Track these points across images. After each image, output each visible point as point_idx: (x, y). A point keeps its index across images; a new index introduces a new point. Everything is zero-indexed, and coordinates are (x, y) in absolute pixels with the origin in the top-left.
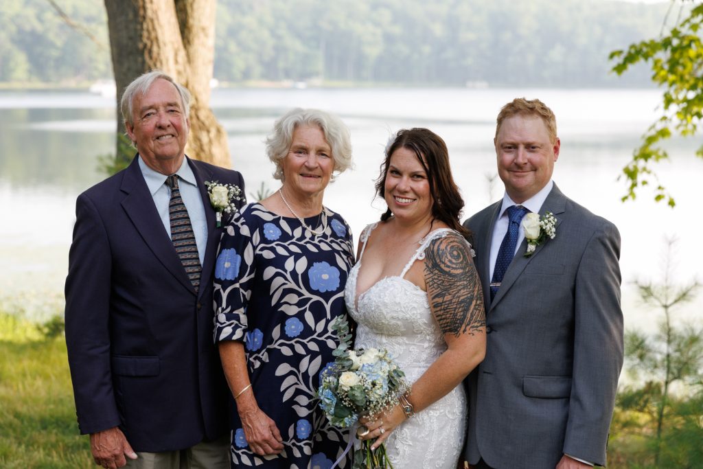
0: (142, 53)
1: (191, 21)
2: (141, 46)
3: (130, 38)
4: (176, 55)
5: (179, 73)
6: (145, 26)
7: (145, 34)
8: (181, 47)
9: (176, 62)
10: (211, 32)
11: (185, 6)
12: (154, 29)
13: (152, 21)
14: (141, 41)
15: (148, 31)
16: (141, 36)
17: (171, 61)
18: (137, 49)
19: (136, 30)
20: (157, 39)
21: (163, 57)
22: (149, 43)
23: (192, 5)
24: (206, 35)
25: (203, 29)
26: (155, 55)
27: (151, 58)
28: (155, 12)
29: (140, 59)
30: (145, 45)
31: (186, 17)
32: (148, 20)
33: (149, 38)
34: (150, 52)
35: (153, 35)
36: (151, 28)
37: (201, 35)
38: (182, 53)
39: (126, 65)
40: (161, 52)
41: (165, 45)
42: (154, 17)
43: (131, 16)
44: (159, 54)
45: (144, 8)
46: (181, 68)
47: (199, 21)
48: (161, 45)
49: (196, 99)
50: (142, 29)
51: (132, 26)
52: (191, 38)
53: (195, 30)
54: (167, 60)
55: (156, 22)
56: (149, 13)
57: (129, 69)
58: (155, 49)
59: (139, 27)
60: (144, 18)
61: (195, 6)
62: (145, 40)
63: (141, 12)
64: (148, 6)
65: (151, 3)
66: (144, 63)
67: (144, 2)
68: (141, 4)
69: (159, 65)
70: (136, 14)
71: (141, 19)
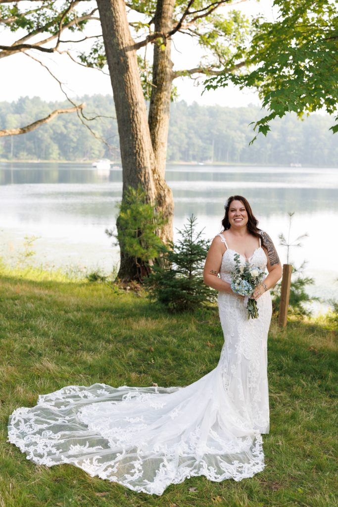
0: (136, 155)
1: (157, 140)
2: (135, 151)
3: (130, 148)
4: (150, 155)
5: (152, 164)
6: (137, 142)
7: (137, 146)
8: (153, 152)
9: (150, 159)
10: (166, 144)
11: (154, 132)
12: (141, 144)
13: (140, 140)
14: (135, 149)
16: (135, 147)
17: (148, 158)
18: (133, 152)
19: (133, 144)
20: (142, 148)
21: (144, 157)
22: (139, 150)
23: (157, 132)
24: (163, 146)
25: (162, 143)
26: (141, 155)
27: (139, 157)
28: (142, 136)
29: (134, 157)
30: (137, 151)
31: (155, 138)
32: (138, 139)
33: (138, 148)
34: (139, 154)
35: (141, 146)
36: (139, 143)
37: (162, 146)
38: (153, 155)
39: (128, 160)
40: (144, 154)
41: (146, 151)
42: (141, 138)
43: (131, 138)
44: (143, 155)
45: (137, 134)
46: (152, 161)
47: (161, 140)
48: (144, 151)
49: (159, 176)
50: (136, 144)
51: (131, 143)
52: (157, 147)
53: (158, 144)
54: (147, 159)
55: (142, 141)
56: (139, 137)
57: (129, 162)
58: (141, 153)
59: (134, 143)
60: (137, 138)
61: (159, 133)
62: (137, 149)
63: (136, 136)
64: (138, 133)
65: (140, 131)
66: (136, 159)
67: (137, 131)
68: (135, 132)
69: (143, 160)
70: (133, 137)
71: (135, 139)
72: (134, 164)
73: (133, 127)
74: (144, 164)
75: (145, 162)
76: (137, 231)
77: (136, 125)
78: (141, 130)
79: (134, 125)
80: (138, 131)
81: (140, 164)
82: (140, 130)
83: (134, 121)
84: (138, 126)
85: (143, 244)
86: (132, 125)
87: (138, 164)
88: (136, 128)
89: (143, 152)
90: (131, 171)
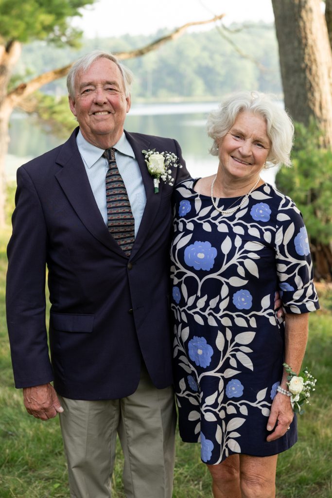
0: (304, 71)
2: (303, 65)
3: (296, 61)
6: (306, 51)
7: (307, 57)
12: (313, 53)
13: (312, 47)
14: (304, 62)
15: (309, 55)
16: (303, 59)
17: (326, 76)
18: (301, 68)
19: (299, 54)
20: (315, 60)
21: (320, 73)
22: (309, 64)
26: (313, 72)
27: (311, 74)
28: (314, 41)
29: (302, 75)
30: (307, 66)
32: (309, 47)
33: (310, 60)
34: (310, 70)
35: (312, 57)
36: (311, 52)
39: (292, 80)
40: (319, 70)
41: (321, 64)
42: (313, 44)
43: (296, 44)
44: (317, 71)
45: (306, 38)
48: (318, 64)
50: (304, 53)
51: (297, 52)
54: (323, 76)
55: (315, 49)
56: (310, 42)
57: (294, 83)
58: (314, 68)
59: (302, 52)
60: (306, 45)
62: (307, 61)
63: (304, 41)
64: (309, 36)
65: (311, 33)
66: (305, 78)
67: (306, 33)
68: (303, 34)
69: (316, 79)
70: (300, 42)
71: (303, 47)
72: (303, 85)
73: (299, 26)
74: (318, 85)
75: (321, 82)
76: (309, 193)
77: (304, 23)
78: (314, 30)
79: (301, 24)
80: (308, 32)
81: (311, 86)
82: (310, 30)
83: (301, 17)
84: (308, 25)
85: (319, 214)
86: (297, 23)
87: (308, 86)
88: (305, 28)
89: (317, 66)
90: (298, 96)
